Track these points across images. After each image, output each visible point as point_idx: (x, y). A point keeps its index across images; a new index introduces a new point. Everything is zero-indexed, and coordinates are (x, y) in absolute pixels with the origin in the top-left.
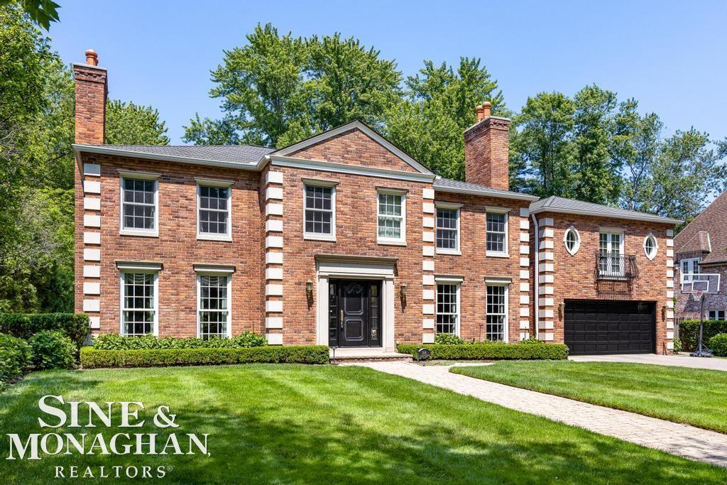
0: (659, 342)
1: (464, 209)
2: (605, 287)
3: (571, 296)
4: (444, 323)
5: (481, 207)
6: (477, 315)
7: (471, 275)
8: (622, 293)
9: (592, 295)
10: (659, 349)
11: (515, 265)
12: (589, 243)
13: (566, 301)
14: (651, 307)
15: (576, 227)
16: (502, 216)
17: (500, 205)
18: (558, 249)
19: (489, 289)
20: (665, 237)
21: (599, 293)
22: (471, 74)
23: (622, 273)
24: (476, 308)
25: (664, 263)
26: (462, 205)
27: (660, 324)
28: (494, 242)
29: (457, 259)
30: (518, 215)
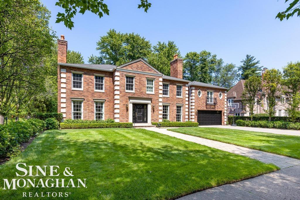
0: (222, 122)
1: (170, 84)
2: (208, 107)
3: (199, 109)
4: (165, 116)
5: (175, 84)
6: (174, 114)
7: (172, 103)
8: (213, 108)
9: (205, 109)
10: (223, 124)
11: (184, 100)
12: (204, 94)
13: (198, 110)
14: (220, 112)
15: (201, 90)
16: (181, 86)
17: (180, 83)
18: (196, 96)
19: (177, 107)
20: (225, 93)
21: (207, 108)
22: (171, 46)
23: (213, 103)
24: (174, 112)
25: (224, 100)
26: (170, 83)
27: (223, 117)
28: (179, 94)
29: (168, 98)
30: (185, 86)
